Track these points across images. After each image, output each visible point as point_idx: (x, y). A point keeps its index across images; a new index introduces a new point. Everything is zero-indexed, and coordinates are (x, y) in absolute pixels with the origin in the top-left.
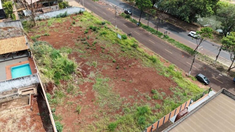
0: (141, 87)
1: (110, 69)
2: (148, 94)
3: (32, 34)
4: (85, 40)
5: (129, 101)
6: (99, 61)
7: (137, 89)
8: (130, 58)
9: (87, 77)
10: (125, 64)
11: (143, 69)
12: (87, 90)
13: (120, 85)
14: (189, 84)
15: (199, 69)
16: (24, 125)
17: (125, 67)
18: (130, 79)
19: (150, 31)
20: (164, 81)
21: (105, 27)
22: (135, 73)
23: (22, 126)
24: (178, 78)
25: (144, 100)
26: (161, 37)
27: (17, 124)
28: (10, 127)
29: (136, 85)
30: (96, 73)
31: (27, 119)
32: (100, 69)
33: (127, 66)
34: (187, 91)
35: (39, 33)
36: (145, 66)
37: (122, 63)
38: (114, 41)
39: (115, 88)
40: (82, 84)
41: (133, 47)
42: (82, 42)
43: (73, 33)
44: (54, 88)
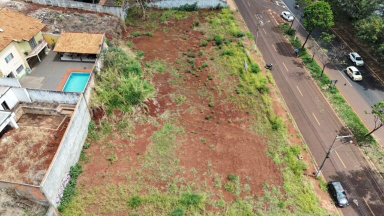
0: (220, 162)
1: (197, 115)
2: (222, 178)
3: (132, 28)
4: (193, 57)
5: (185, 176)
6: (190, 98)
7: (212, 162)
8: (240, 108)
9: (156, 116)
10: (225, 115)
11: (248, 134)
12: (142, 136)
13: (192, 147)
14: (303, 192)
15: (349, 172)
16: (35, 153)
17: (222, 119)
18: (213, 143)
19: (312, 69)
20: (263, 168)
21: (239, 43)
22: (229, 136)
23: (31, 153)
24: (294, 173)
25: (210, 184)
26: (323, 88)
27: (28, 148)
28: (19, 148)
29: (215, 156)
30: (172, 115)
31: (42, 147)
32: (182, 110)
33: (226, 120)
34: (290, 201)
35: (141, 29)
36: (254, 131)
37: (221, 113)
38: (236, 71)
39: (181, 147)
40: (143, 123)
41: (259, 90)
42: (189, 58)
43: (185, 41)
44: (103, 117)
